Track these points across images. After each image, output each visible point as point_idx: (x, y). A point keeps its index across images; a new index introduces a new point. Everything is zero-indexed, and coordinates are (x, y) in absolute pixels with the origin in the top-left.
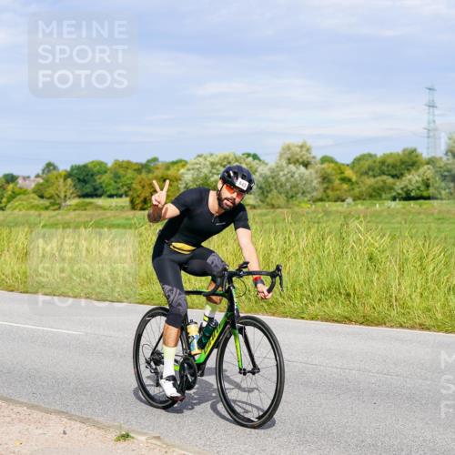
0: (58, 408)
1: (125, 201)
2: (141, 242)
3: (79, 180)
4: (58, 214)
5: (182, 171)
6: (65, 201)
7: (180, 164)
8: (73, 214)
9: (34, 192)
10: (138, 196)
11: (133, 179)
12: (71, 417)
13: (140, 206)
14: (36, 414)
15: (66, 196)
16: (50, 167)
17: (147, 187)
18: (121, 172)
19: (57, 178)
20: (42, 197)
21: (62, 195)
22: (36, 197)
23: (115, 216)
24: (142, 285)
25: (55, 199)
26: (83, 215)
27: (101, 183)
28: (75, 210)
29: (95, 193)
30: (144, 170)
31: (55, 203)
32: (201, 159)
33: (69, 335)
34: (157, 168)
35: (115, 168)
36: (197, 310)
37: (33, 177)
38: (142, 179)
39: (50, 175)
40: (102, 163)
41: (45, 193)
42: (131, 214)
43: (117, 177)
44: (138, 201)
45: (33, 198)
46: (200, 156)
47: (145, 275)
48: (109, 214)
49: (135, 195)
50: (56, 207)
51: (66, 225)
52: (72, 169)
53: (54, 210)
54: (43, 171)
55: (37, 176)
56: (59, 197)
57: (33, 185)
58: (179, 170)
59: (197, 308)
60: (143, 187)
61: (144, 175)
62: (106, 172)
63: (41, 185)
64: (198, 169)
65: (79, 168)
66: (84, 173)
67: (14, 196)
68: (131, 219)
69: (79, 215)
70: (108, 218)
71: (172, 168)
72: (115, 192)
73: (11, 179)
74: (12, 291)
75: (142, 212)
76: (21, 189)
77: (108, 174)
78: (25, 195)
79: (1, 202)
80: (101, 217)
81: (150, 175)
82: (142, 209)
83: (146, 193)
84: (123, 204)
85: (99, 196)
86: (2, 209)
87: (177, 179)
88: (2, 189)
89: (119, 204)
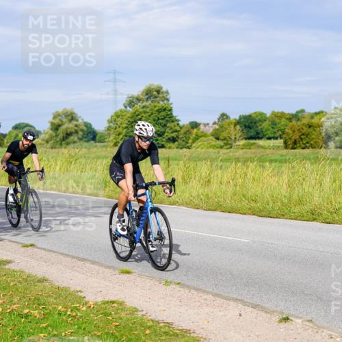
0: (234, 296)
1: (280, 142)
2: (293, 173)
4: (230, 152)
5: (323, 119)
6: (235, 142)
7: (321, 115)
8: (241, 152)
10: (290, 138)
11: (286, 126)
12: (245, 303)
13: (291, 146)
14: (219, 301)
15: (235, 138)
16: (224, 116)
17: (296, 132)
18: (278, 121)
19: (229, 125)
20: (218, 139)
21: (233, 138)
22: (214, 139)
23: (272, 154)
24: (295, 206)
25: (227, 141)
26: (249, 153)
27: (261, 129)
28: (242, 149)
29: (258, 136)
30: (294, 119)
31: (228, 143)
32: (337, 111)
33: (241, 242)
34: (304, 118)
35: (272, 118)
37: (211, 125)
38: (293, 126)
39: (224, 123)
40: (263, 113)
41: (220, 136)
42: (285, 152)
44: (290, 142)
45: (211, 140)
46: (337, 108)
47: (297, 198)
48: (268, 151)
49: (288, 138)
50: (228, 146)
51: (237, 160)
52: (241, 118)
53: (227, 149)
54: (219, 119)
55: (215, 123)
56: (230, 139)
57: (211, 130)
58: (320, 119)
60: (294, 132)
61: (294, 122)
62: (265, 120)
63: (218, 130)
64: (335, 118)
65: (245, 117)
66: (249, 121)
67: (197, 138)
68: (285, 155)
69: (246, 153)
70: (268, 155)
71: (315, 118)
72: (272, 135)
73: (195, 125)
74: (198, 209)
75: (293, 150)
76: (202, 132)
77: (266, 122)
78: (205, 137)
79: (187, 143)
80: (262, 154)
81: (299, 123)
82: (293, 148)
83: (296, 136)
84: (279, 145)
85: (261, 138)
86: (189, 148)
87: (320, 126)
88: (188, 132)
89: (275, 145)
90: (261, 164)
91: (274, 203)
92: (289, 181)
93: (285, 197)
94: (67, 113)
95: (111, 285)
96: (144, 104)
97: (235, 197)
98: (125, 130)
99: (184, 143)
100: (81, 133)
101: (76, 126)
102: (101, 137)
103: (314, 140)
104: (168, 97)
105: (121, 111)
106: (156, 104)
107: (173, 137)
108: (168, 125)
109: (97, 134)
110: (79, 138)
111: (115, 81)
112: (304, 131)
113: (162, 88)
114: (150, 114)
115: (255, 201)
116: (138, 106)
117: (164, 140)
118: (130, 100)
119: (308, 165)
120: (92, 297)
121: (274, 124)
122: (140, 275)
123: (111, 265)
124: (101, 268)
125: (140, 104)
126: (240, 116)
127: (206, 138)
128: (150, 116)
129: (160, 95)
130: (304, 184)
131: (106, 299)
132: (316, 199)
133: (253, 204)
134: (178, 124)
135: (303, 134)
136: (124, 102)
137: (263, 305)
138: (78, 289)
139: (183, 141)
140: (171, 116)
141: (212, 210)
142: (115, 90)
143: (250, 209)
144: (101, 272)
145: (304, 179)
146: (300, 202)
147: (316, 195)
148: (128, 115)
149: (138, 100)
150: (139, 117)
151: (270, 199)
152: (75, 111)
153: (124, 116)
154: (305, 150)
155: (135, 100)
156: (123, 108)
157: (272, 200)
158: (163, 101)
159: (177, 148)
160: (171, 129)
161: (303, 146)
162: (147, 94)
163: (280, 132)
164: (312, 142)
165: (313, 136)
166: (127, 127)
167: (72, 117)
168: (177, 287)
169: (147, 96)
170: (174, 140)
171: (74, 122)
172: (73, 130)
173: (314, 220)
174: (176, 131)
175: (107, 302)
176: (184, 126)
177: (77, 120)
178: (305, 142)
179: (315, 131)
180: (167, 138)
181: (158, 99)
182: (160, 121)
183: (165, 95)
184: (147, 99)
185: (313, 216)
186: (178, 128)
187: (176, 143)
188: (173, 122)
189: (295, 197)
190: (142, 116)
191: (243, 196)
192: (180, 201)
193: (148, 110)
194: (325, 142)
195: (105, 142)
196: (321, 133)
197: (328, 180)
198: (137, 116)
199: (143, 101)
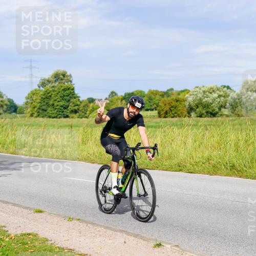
0: (121, 229)
1: (155, 113)
2: (165, 136)
5: (187, 96)
7: (186, 92)
10: (162, 110)
11: (160, 100)
12: (128, 234)
13: (163, 115)
14: (109, 232)
16: (113, 94)
17: (167, 105)
18: (153, 97)
19: (117, 100)
23: (149, 121)
24: (166, 160)
30: (165, 96)
32: (197, 89)
34: (173, 94)
35: (149, 94)
36: (197, 174)
37: (103, 100)
38: (165, 100)
39: (113, 98)
40: (142, 91)
41: (110, 108)
42: (159, 120)
43: (150, 99)
44: (162, 113)
46: (197, 87)
47: (168, 155)
48: (146, 120)
49: (161, 110)
52: (126, 94)
54: (109, 96)
55: (106, 99)
58: (185, 95)
59: (197, 173)
60: (165, 105)
61: (165, 98)
62: (144, 97)
63: (108, 104)
64: (196, 95)
65: (129, 94)
67: (93, 110)
68: (159, 123)
71: (181, 94)
72: (149, 108)
73: (91, 100)
74: (94, 163)
75: (165, 119)
79: (86, 114)
81: (169, 98)
82: (165, 117)
83: (167, 108)
84: (154, 115)
86: (87, 117)
87: (185, 100)
88: (86, 106)
89: (152, 115)
92: (161, 142)
95: (28, 221)
96: (53, 84)
99: (83, 114)
100: (5, 107)
101: (2, 101)
102: (20, 110)
103: (181, 111)
104: (71, 79)
105: (36, 90)
106: (62, 85)
107: (75, 110)
108: (72, 100)
109: (17, 108)
110: (4, 111)
111: (31, 68)
112: (172, 105)
113: (66, 73)
114: (57, 92)
116: (49, 87)
117: (68, 111)
118: (43, 82)
119: (175, 129)
120: (13, 231)
122: (50, 214)
123: (28, 206)
124: (20, 209)
125: (50, 85)
126: (125, 94)
128: (58, 94)
129: (65, 78)
130: (173, 145)
131: (24, 232)
132: (182, 155)
134: (79, 100)
135: (172, 107)
136: (38, 83)
137: (142, 235)
138: (3, 225)
139: (83, 112)
140: (73, 94)
142: (32, 74)
144: (20, 211)
145: (172, 140)
146: (170, 157)
147: (182, 151)
148: (41, 93)
149: (49, 81)
150: (50, 94)
153: (38, 93)
154: (173, 119)
155: (46, 82)
156: (37, 88)
158: (67, 82)
159: (78, 117)
160: (74, 103)
161: (172, 115)
162: (55, 78)
163: (155, 106)
164: (179, 113)
165: (180, 108)
166: (39, 103)
168: (77, 223)
170: (75, 112)
171: (0, 99)
173: (181, 170)
174: (77, 105)
175: (25, 235)
176: (83, 101)
177: (2, 97)
178: (173, 112)
179: (181, 104)
180: (70, 110)
181: (64, 81)
182: (65, 97)
183: (69, 78)
184: (55, 81)
185: (180, 168)
186: (79, 103)
187: (77, 114)
188: (75, 98)
189: (166, 154)
190: (52, 94)
192: (80, 158)
193: (56, 89)
194: (189, 113)
195: (24, 113)
196: (185, 106)
197: (191, 140)
198: (48, 93)
199: (53, 83)
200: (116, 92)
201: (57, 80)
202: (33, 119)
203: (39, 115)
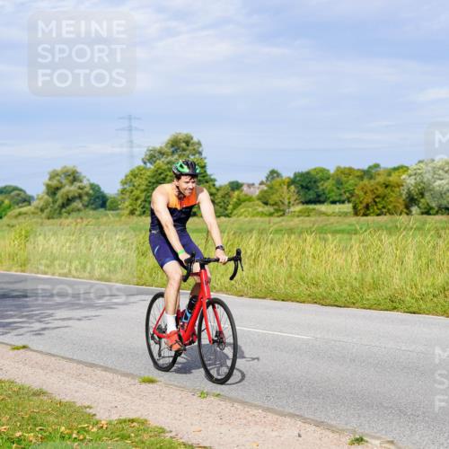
0: (291, 411)
1: (348, 207)
2: (366, 248)
3: (302, 187)
4: (283, 220)
5: (404, 176)
6: (289, 207)
7: (401, 170)
8: (296, 220)
9: (259, 199)
10: (361, 202)
11: (356, 185)
12: (305, 420)
13: (362, 212)
14: (271, 417)
15: (289, 203)
16: (274, 174)
17: (369, 193)
18: (344, 178)
19: (280, 185)
20: (266, 204)
21: (286, 202)
22: (260, 203)
23: (338, 222)
24: (369, 291)
25: (279, 206)
26: (307, 222)
27: (323, 190)
28: (298, 216)
29: (318, 200)
30: (365, 177)
31: (280, 210)
32: (422, 165)
33: (299, 339)
34: (379, 174)
35: (337, 175)
36: (424, 316)
37: (257, 185)
38: (365, 185)
39: (273, 182)
40: (324, 170)
41: (270, 200)
42: (354, 220)
44: (360, 207)
45: (258, 205)
46: (421, 162)
47: (371, 281)
48: (332, 219)
49: (358, 201)
50: (281, 213)
51: (291, 231)
52: (296, 175)
53: (278, 216)
54: (267, 178)
55: (262, 183)
56: (283, 203)
57: (257, 192)
58: (399, 176)
59: (424, 313)
60: (366, 193)
61: (366, 181)
62: (328, 179)
63: (266, 192)
64: (420, 174)
65: (302, 175)
66: (307, 180)
67: (239, 203)
68: (355, 224)
69: (303, 222)
70: (332, 224)
71: (393, 174)
72: (337, 198)
73: (236, 186)
74: (242, 296)
75: (365, 218)
76: (246, 195)
77: (330, 181)
78: (250, 201)
79: (226, 209)
80: (324, 223)
81: (372, 182)
82: (365, 215)
83: (369, 199)
84: (345, 210)
85: (322, 202)
86: (227, 216)
87: (399, 185)
88: (227, 195)
89: (342, 210)
90: (322, 236)
91: (341, 288)
92: (360, 258)
93: (356, 279)
94: (67, 172)
95: (129, 398)
96: (169, 158)
97: (290, 280)
98: (144, 194)
99: (221, 210)
100: (86, 198)
101: (80, 188)
102: (112, 203)
103: (393, 204)
104: (200, 149)
105: (138, 168)
109: (107, 200)
110: (83, 205)
111: (130, 129)
112: (379, 193)
113: (192, 139)
115: (317, 285)
116: (161, 162)
118: (151, 154)
119: (385, 236)
120: (104, 415)
121: (339, 183)
122: (167, 385)
123: (129, 372)
124: (115, 376)
125: (163, 159)
127: (251, 203)
129: (190, 148)
130: (380, 262)
131: (123, 417)
132: (397, 281)
133: (314, 289)
134: (214, 185)
135: (378, 197)
136: (143, 156)
137: (330, 422)
138: (86, 404)
139: (221, 207)
140: (205, 174)
141: (259, 298)
142: (131, 142)
143: (309, 296)
144: (116, 381)
145: (380, 256)
146: (375, 286)
147: (397, 275)
148: (149, 173)
149: (162, 153)
150: (162, 176)
151: (335, 282)
152: (79, 170)
153: (144, 174)
154: (380, 217)
155: (157, 155)
156: (142, 164)
157: (338, 283)
158: (193, 155)
161: (379, 212)
162: (173, 146)
164: (390, 207)
165: (391, 199)
166: (145, 190)
167: (74, 177)
168: (216, 401)
169: (173, 149)
171: (77, 184)
172: (76, 195)
173: (395, 309)
174: (212, 195)
175: (125, 421)
176: (221, 187)
177: (81, 182)
178: (380, 206)
179: (393, 191)
181: (188, 152)
183: (196, 147)
185: (393, 304)
186: (213, 191)
188: (207, 182)
189: (369, 279)
190: (167, 175)
191: (301, 278)
194: (407, 207)
195: (118, 209)
196: (401, 195)
197: (412, 256)
198: (160, 174)
199: (168, 155)
200: (279, 171)
201: (176, 150)
202: (135, 219)
203: (144, 212)
